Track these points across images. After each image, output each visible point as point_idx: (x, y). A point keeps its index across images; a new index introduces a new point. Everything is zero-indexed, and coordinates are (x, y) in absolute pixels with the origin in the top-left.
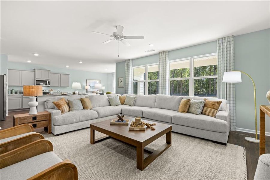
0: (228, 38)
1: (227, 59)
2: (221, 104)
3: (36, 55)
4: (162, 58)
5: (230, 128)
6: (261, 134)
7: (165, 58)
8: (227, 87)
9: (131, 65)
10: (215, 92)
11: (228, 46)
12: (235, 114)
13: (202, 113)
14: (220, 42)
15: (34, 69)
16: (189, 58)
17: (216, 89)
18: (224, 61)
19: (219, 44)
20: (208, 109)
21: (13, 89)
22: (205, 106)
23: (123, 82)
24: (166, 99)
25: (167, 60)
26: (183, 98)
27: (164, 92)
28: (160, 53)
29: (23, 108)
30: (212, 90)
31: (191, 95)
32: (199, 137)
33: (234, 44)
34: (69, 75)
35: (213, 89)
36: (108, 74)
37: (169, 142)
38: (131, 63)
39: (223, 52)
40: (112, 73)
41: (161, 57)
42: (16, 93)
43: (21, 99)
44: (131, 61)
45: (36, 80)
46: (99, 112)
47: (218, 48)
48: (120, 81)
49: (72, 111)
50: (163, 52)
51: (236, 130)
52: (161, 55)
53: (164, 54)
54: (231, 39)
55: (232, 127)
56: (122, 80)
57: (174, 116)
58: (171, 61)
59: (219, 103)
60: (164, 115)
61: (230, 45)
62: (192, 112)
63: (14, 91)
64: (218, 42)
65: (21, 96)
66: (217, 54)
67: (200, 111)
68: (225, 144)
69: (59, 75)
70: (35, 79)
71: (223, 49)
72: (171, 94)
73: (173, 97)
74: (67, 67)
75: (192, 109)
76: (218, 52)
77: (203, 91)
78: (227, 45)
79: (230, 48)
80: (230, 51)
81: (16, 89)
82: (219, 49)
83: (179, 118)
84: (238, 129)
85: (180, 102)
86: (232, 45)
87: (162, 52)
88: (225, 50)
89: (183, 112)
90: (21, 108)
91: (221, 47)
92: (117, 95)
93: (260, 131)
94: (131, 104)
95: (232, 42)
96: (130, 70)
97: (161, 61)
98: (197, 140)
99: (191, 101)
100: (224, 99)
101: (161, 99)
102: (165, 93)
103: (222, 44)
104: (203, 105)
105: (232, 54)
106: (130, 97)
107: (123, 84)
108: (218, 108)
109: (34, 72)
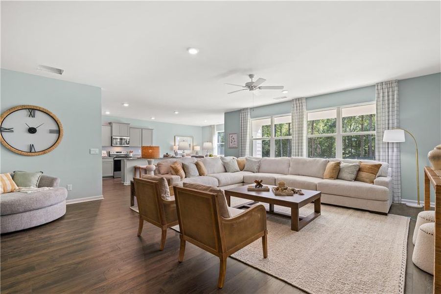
0: (390, 82)
1: (389, 110)
2: (381, 168)
3: (126, 105)
4: (297, 107)
5: (393, 200)
6: (436, 207)
7: (301, 107)
8: (389, 147)
9: (249, 116)
10: (371, 153)
11: (390, 93)
12: (399, 182)
13: (356, 179)
14: (379, 87)
15: (110, 123)
16: (336, 108)
17: (373, 148)
18: (385, 112)
19: (378, 89)
20: (363, 175)
22: (360, 170)
23: (235, 140)
24: (304, 163)
25: (305, 109)
26: (329, 162)
27: (300, 153)
28: (293, 100)
30: (365, 150)
31: (339, 157)
32: (353, 207)
33: (398, 91)
34: (152, 129)
35: (367, 149)
36: (203, 128)
37: (317, 211)
38: (249, 113)
39: (383, 100)
40: (211, 126)
41: (295, 106)
44: (249, 111)
46: (220, 179)
47: (376, 95)
48: (231, 138)
49: (189, 177)
50: (299, 99)
51: (402, 202)
52: (294, 102)
53: (300, 102)
54: (394, 85)
55: (396, 199)
56: (235, 136)
57: (319, 183)
58: (308, 111)
59: (379, 166)
60: (306, 182)
61: (393, 91)
62: (343, 178)
64: (376, 87)
66: (375, 102)
67: (353, 176)
68: (385, 214)
69: (141, 130)
70: (112, 137)
71: (383, 97)
72: (309, 156)
73: (315, 160)
74: (153, 118)
75: (344, 174)
76: (377, 101)
77: (349, 152)
78: (388, 92)
79: (393, 95)
80: (393, 99)
82: (378, 97)
83: (327, 185)
84: (404, 201)
85: (326, 166)
86: (396, 93)
87: (296, 99)
88: (386, 98)
89: (331, 178)
91: (381, 95)
92: (233, 158)
93: (435, 203)
94: (253, 171)
95: (396, 88)
96: (248, 123)
97: (295, 111)
98: (351, 211)
99: (341, 165)
100: (385, 162)
101: (298, 162)
102: (302, 155)
103: (382, 91)
104: (357, 169)
105: (395, 104)
106: (252, 161)
107: (236, 143)
108: (377, 173)
109: (110, 127)
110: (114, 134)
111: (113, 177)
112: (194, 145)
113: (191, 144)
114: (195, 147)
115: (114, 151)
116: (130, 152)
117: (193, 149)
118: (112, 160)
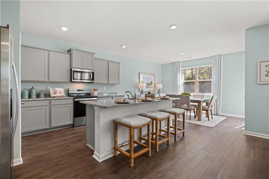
21: (33, 88)
29: (53, 126)
34: (119, 63)
42: (38, 96)
43: (48, 108)
45: (73, 70)
63: (34, 92)
65: (48, 101)
69: (107, 63)
70: (71, 69)
81: (39, 88)
90: (48, 127)
109: (69, 56)
110: (74, 66)
111: (73, 125)
112: (156, 83)
113: (153, 82)
114: (157, 85)
115: (75, 88)
116: (95, 90)
117: (155, 87)
118: (71, 101)
